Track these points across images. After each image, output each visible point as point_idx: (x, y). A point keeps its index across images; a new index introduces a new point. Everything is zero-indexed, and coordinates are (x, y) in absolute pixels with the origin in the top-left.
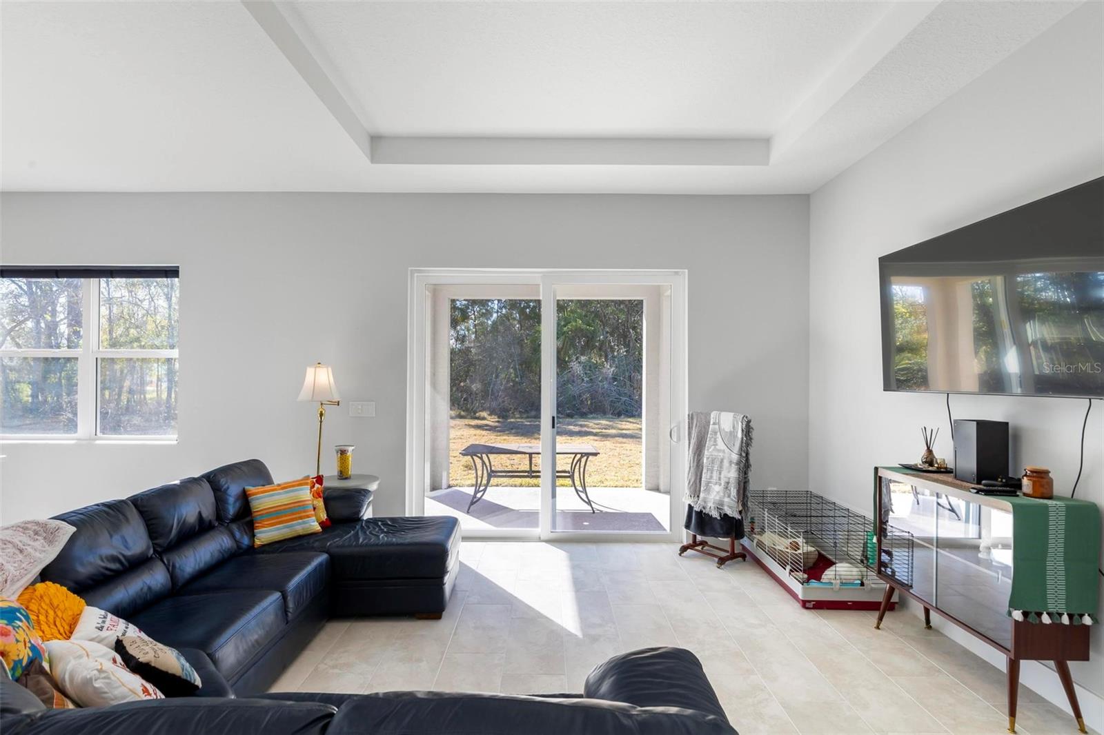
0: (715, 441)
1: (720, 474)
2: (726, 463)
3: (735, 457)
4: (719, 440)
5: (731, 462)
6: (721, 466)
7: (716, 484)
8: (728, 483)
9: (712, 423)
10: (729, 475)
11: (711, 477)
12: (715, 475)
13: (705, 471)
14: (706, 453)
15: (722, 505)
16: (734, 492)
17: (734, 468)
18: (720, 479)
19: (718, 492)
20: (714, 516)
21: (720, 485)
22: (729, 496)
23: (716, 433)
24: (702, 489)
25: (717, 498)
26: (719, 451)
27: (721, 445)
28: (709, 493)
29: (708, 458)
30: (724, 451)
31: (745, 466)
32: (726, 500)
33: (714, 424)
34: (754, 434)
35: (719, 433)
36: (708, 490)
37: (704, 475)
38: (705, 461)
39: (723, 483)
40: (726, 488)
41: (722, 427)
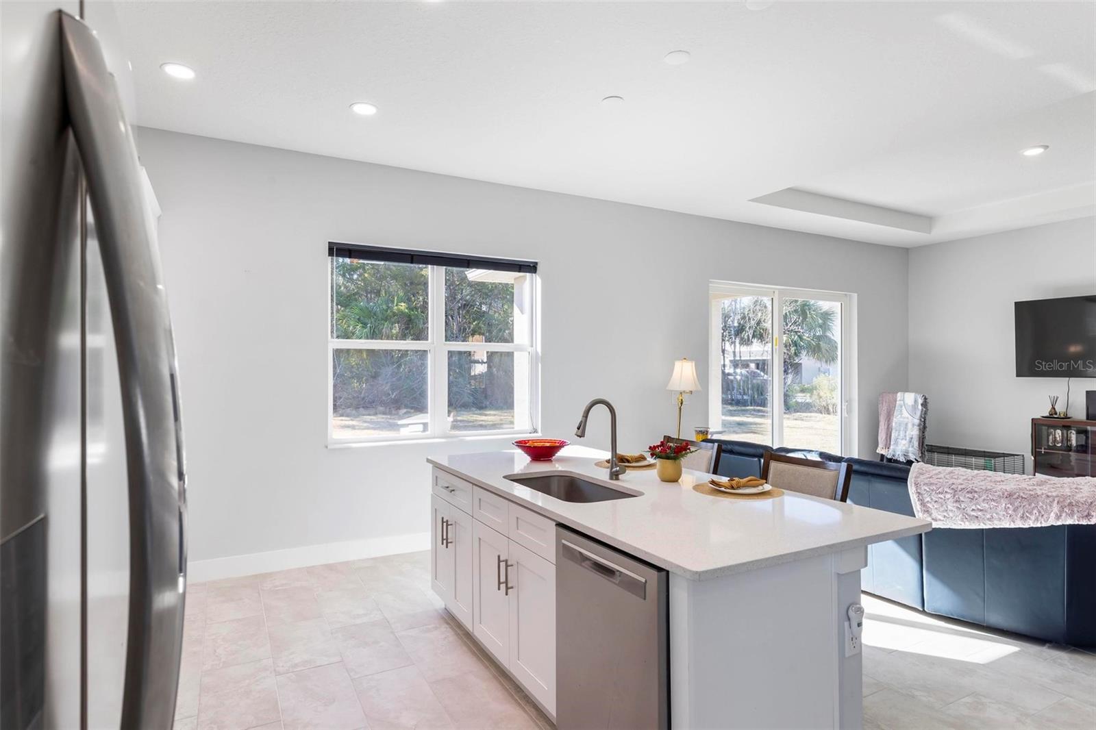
0: (901, 411)
1: (906, 432)
2: (910, 426)
3: (917, 421)
4: (904, 411)
5: (913, 425)
6: (906, 428)
7: (902, 439)
8: (912, 438)
9: (898, 399)
10: (912, 433)
11: (899, 435)
12: (902, 434)
13: (893, 431)
14: (894, 419)
15: (908, 453)
16: (916, 444)
17: (917, 428)
18: (905, 436)
19: (904, 445)
20: (901, 460)
21: (906, 440)
22: (913, 447)
23: (901, 407)
24: (892, 443)
25: (904, 448)
26: (904, 418)
27: (905, 414)
28: (897, 446)
29: (896, 423)
30: (908, 418)
31: (923, 428)
32: (911, 449)
33: (900, 400)
34: (929, 406)
35: (903, 408)
36: (896, 443)
37: (893, 435)
38: (894, 424)
39: (908, 438)
40: (910, 442)
41: (906, 402)
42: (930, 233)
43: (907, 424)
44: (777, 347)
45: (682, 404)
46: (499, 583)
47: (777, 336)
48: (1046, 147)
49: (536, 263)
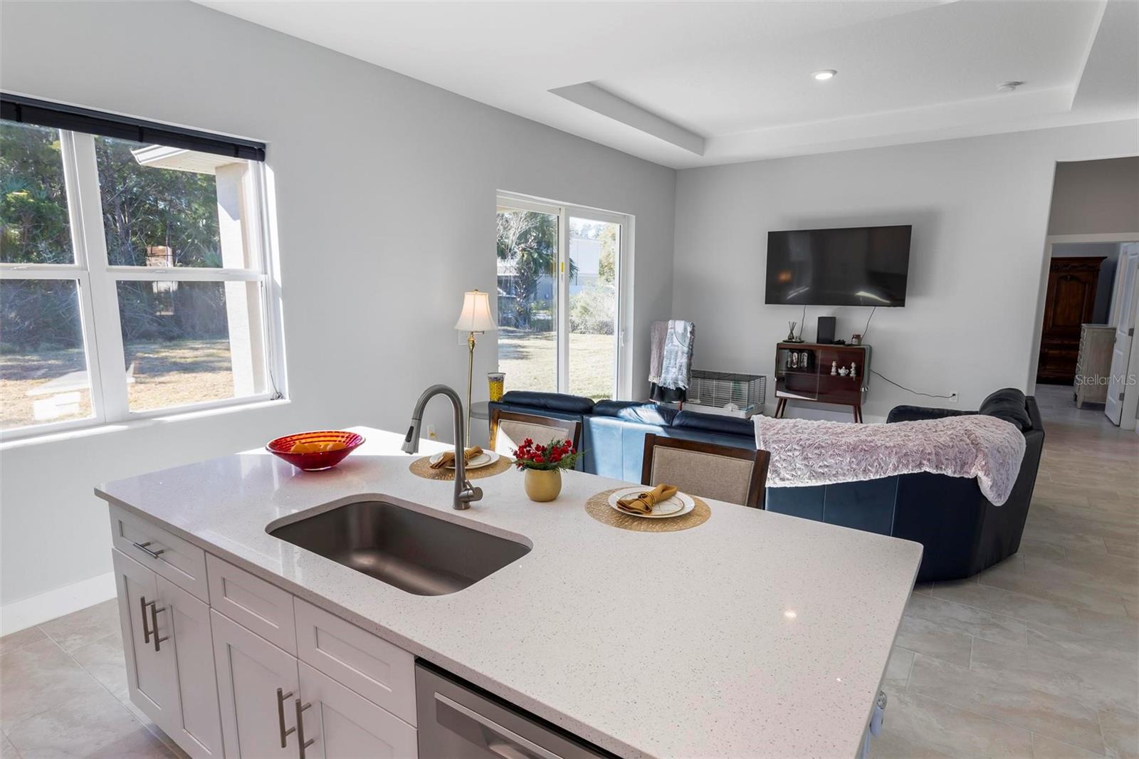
0: (672, 339)
1: (676, 361)
2: (680, 353)
3: (686, 349)
4: (675, 339)
5: (683, 353)
6: (676, 356)
7: (673, 367)
8: (681, 366)
9: (669, 327)
10: (681, 361)
11: (670, 363)
12: (672, 361)
13: (665, 359)
14: (666, 348)
15: (677, 381)
16: (685, 371)
17: (685, 356)
18: (676, 364)
19: (675, 373)
20: (671, 388)
21: (676, 368)
22: (682, 374)
23: (672, 335)
24: (663, 371)
25: (674, 376)
26: (675, 346)
27: (676, 342)
28: (668, 373)
29: (667, 352)
30: (678, 346)
31: (690, 355)
32: (680, 377)
33: (671, 328)
34: (696, 334)
35: (674, 336)
36: (667, 372)
37: (664, 363)
38: (665, 353)
39: (678, 366)
40: (680, 369)
41: (677, 330)
42: (702, 155)
43: (677, 353)
44: (563, 273)
45: (473, 346)
46: (284, 734)
47: (563, 261)
48: (834, 72)
49: (264, 145)
